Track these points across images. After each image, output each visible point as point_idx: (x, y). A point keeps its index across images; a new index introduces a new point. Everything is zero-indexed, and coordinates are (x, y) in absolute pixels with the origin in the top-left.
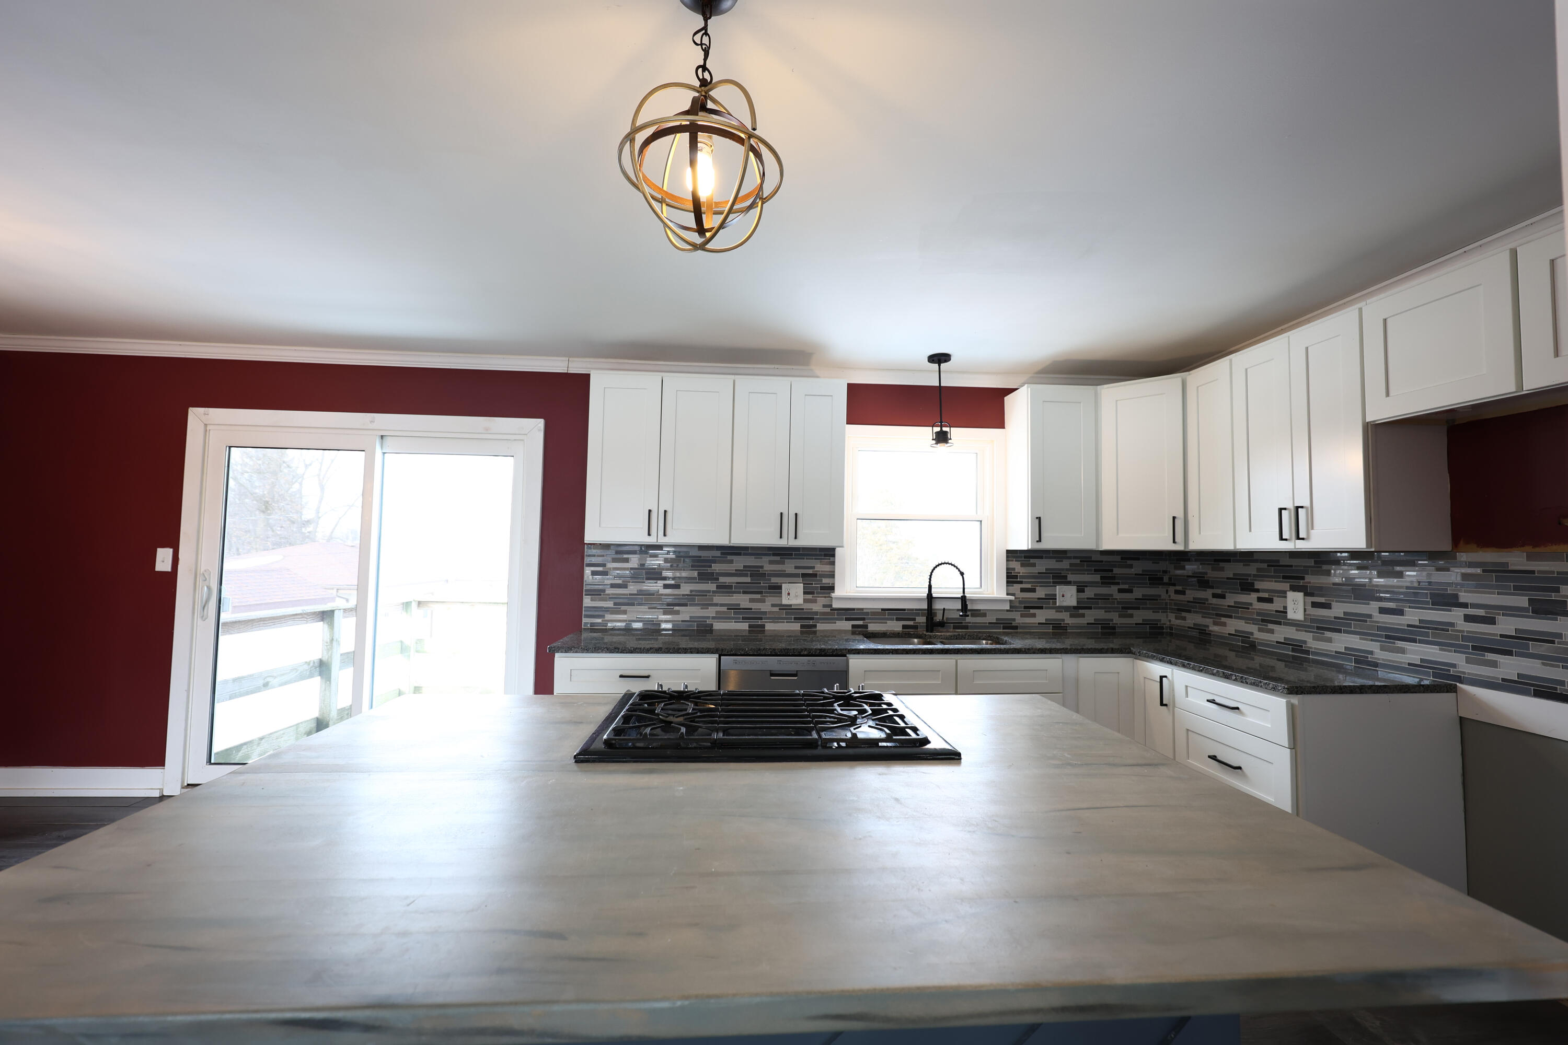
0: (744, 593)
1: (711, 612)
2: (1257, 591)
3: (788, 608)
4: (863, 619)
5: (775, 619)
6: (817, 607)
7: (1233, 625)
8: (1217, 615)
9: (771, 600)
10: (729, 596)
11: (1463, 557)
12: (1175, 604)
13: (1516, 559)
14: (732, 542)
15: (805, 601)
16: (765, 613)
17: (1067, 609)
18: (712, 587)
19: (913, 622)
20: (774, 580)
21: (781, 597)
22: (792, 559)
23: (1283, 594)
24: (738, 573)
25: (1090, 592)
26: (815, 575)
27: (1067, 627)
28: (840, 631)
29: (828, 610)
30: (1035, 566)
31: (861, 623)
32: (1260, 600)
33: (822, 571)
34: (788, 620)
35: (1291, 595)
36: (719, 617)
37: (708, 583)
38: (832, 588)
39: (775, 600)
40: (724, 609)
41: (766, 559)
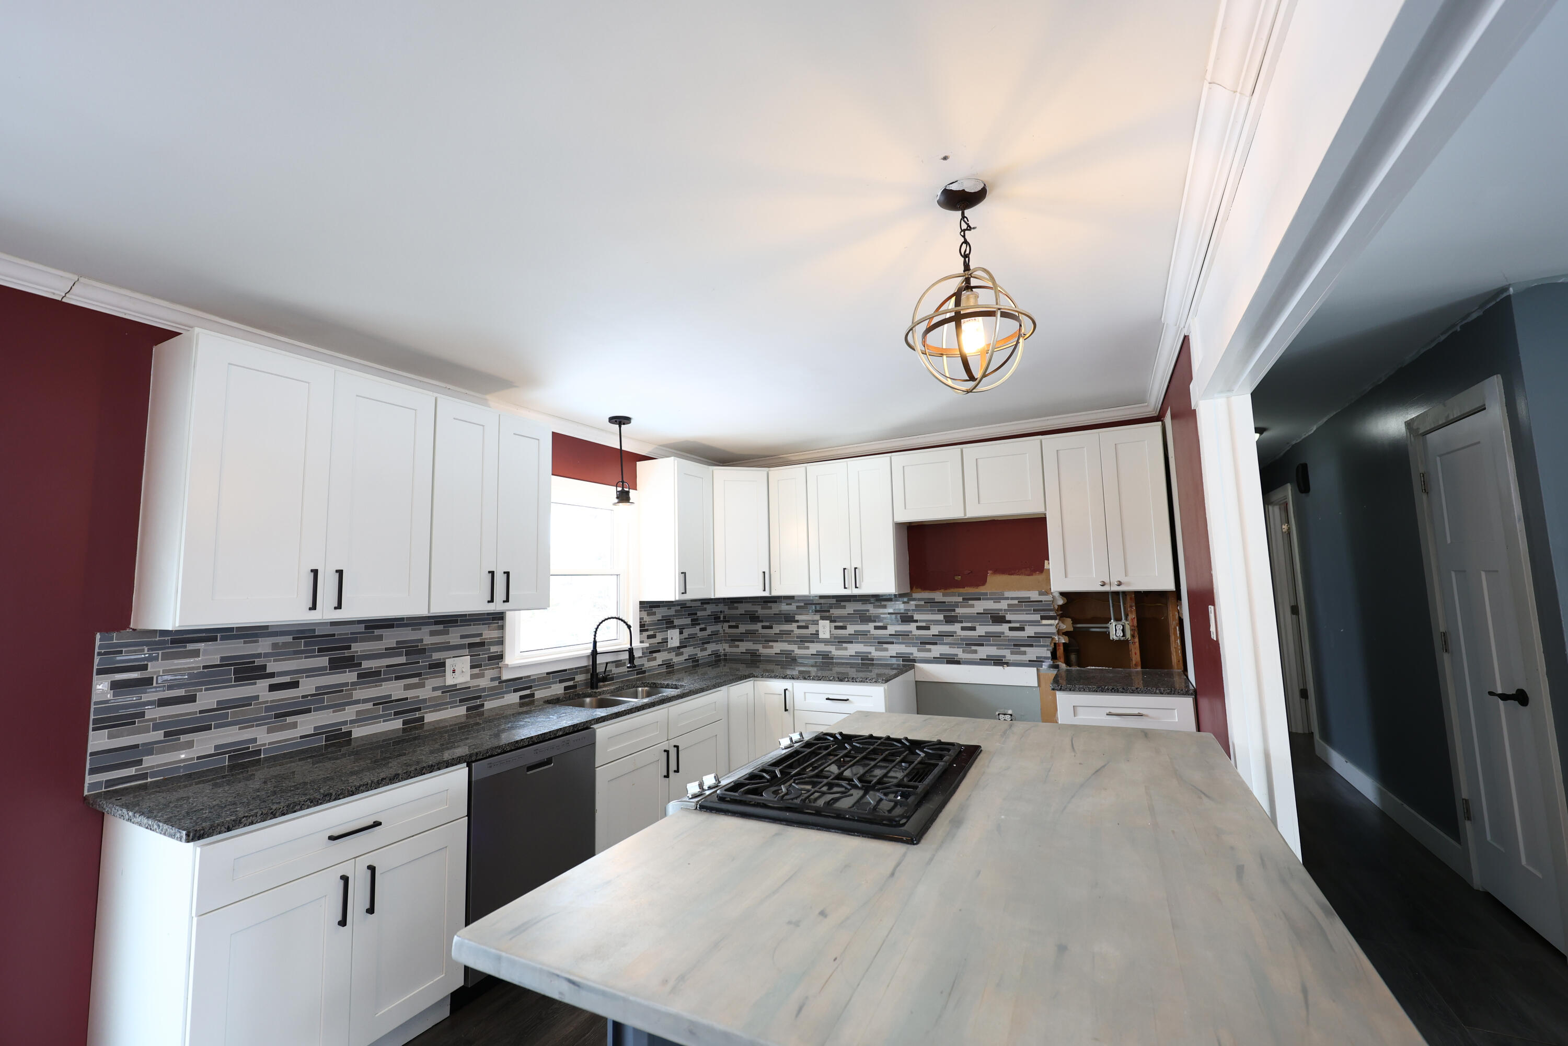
0: (397, 678)
1: (349, 713)
2: (797, 621)
3: (452, 690)
4: (530, 687)
5: (438, 706)
6: (484, 682)
7: (778, 647)
8: (766, 641)
9: (431, 683)
10: (376, 686)
11: (915, 595)
12: (729, 636)
13: (938, 596)
14: (431, 612)
15: (473, 677)
16: (424, 701)
17: (673, 649)
18: (350, 676)
19: (572, 682)
20: (436, 656)
21: (445, 676)
22: (457, 626)
23: (816, 623)
24: (390, 652)
25: (686, 633)
26: (482, 644)
27: (673, 665)
28: (509, 706)
29: (496, 683)
30: (655, 615)
31: (527, 692)
32: (799, 627)
33: (490, 638)
34: (452, 705)
35: (821, 622)
36: (362, 719)
37: (346, 672)
38: (501, 657)
39: (437, 682)
40: (369, 706)
41: (426, 629)
